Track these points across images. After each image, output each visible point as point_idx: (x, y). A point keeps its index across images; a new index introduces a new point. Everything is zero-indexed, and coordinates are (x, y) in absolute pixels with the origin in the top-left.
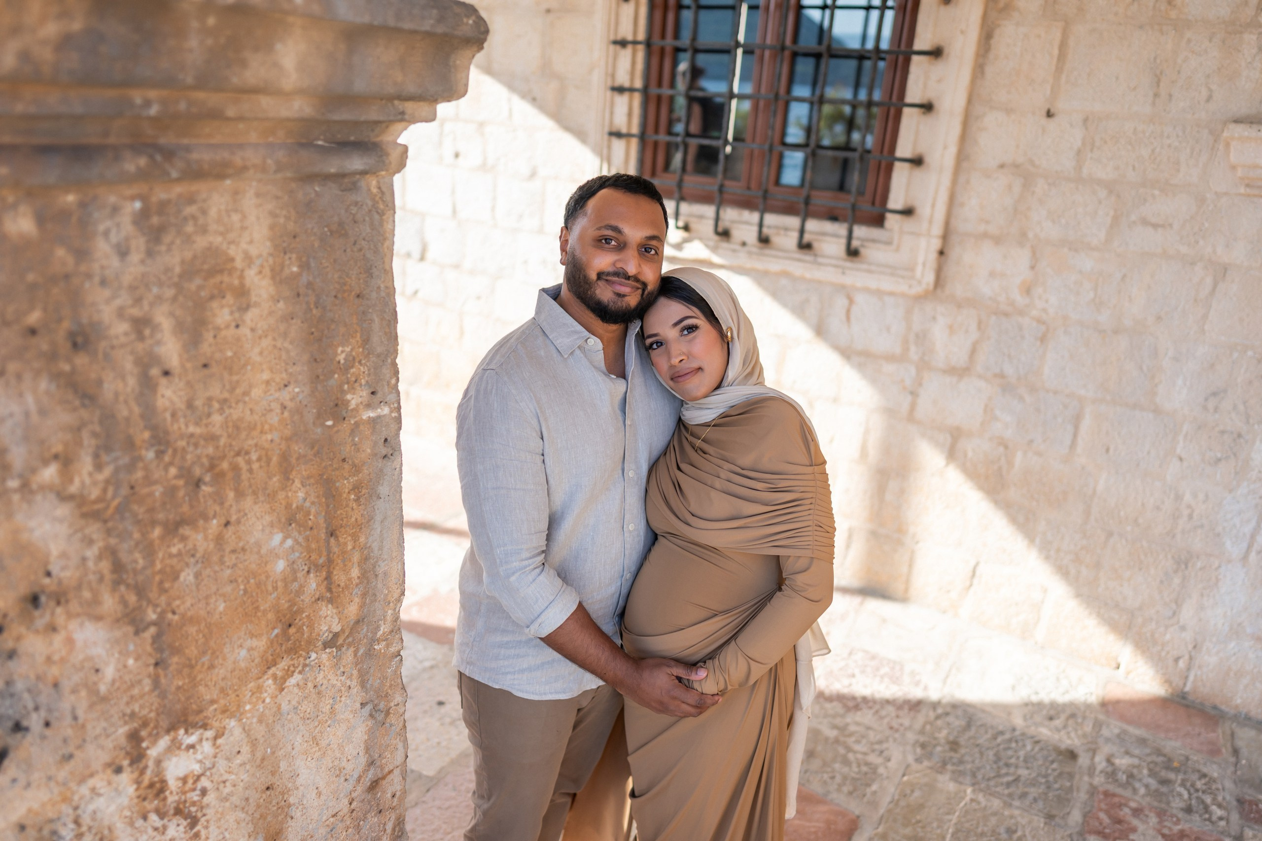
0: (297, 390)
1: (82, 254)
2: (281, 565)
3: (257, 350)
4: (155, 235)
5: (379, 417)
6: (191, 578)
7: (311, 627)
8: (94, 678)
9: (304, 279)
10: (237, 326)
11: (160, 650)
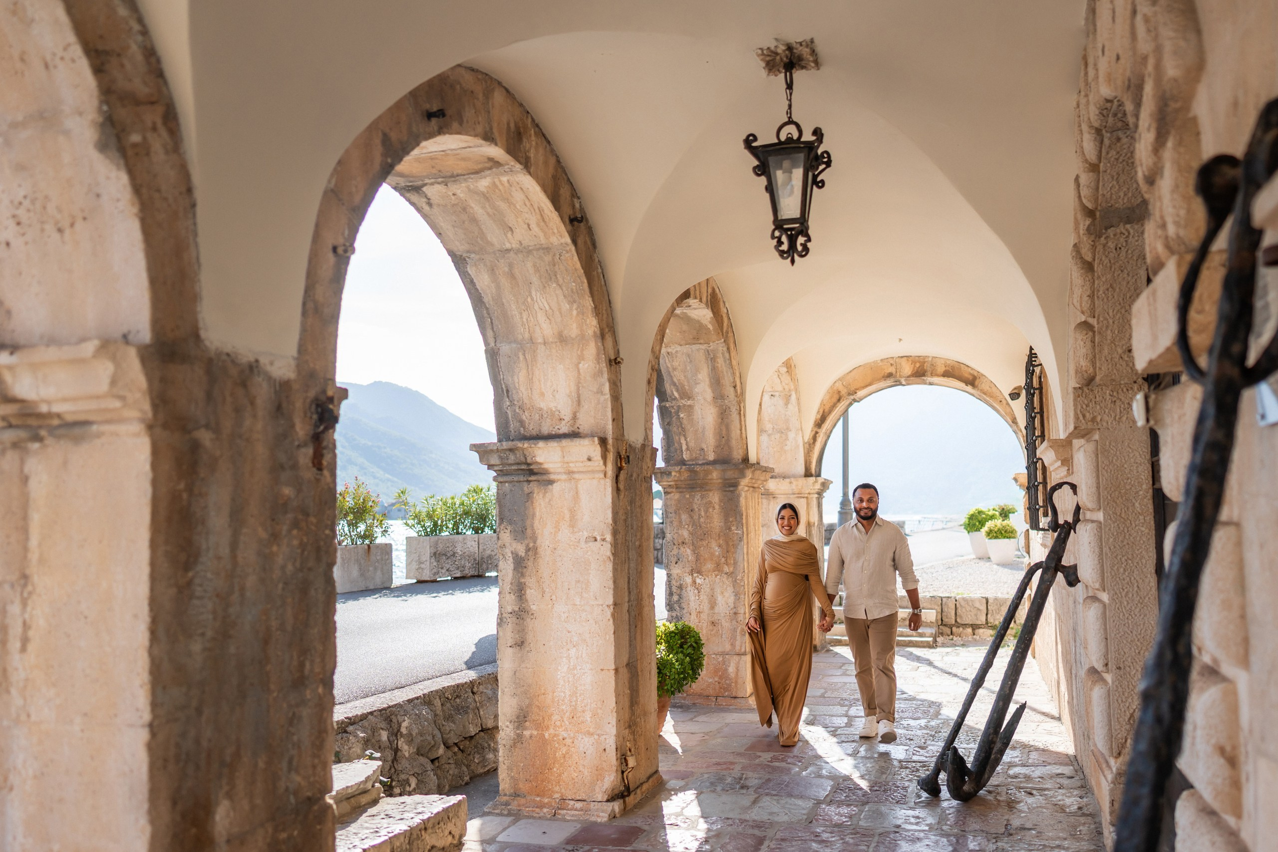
0: (722, 524)
3: (715, 516)
7: (722, 568)
9: (724, 506)
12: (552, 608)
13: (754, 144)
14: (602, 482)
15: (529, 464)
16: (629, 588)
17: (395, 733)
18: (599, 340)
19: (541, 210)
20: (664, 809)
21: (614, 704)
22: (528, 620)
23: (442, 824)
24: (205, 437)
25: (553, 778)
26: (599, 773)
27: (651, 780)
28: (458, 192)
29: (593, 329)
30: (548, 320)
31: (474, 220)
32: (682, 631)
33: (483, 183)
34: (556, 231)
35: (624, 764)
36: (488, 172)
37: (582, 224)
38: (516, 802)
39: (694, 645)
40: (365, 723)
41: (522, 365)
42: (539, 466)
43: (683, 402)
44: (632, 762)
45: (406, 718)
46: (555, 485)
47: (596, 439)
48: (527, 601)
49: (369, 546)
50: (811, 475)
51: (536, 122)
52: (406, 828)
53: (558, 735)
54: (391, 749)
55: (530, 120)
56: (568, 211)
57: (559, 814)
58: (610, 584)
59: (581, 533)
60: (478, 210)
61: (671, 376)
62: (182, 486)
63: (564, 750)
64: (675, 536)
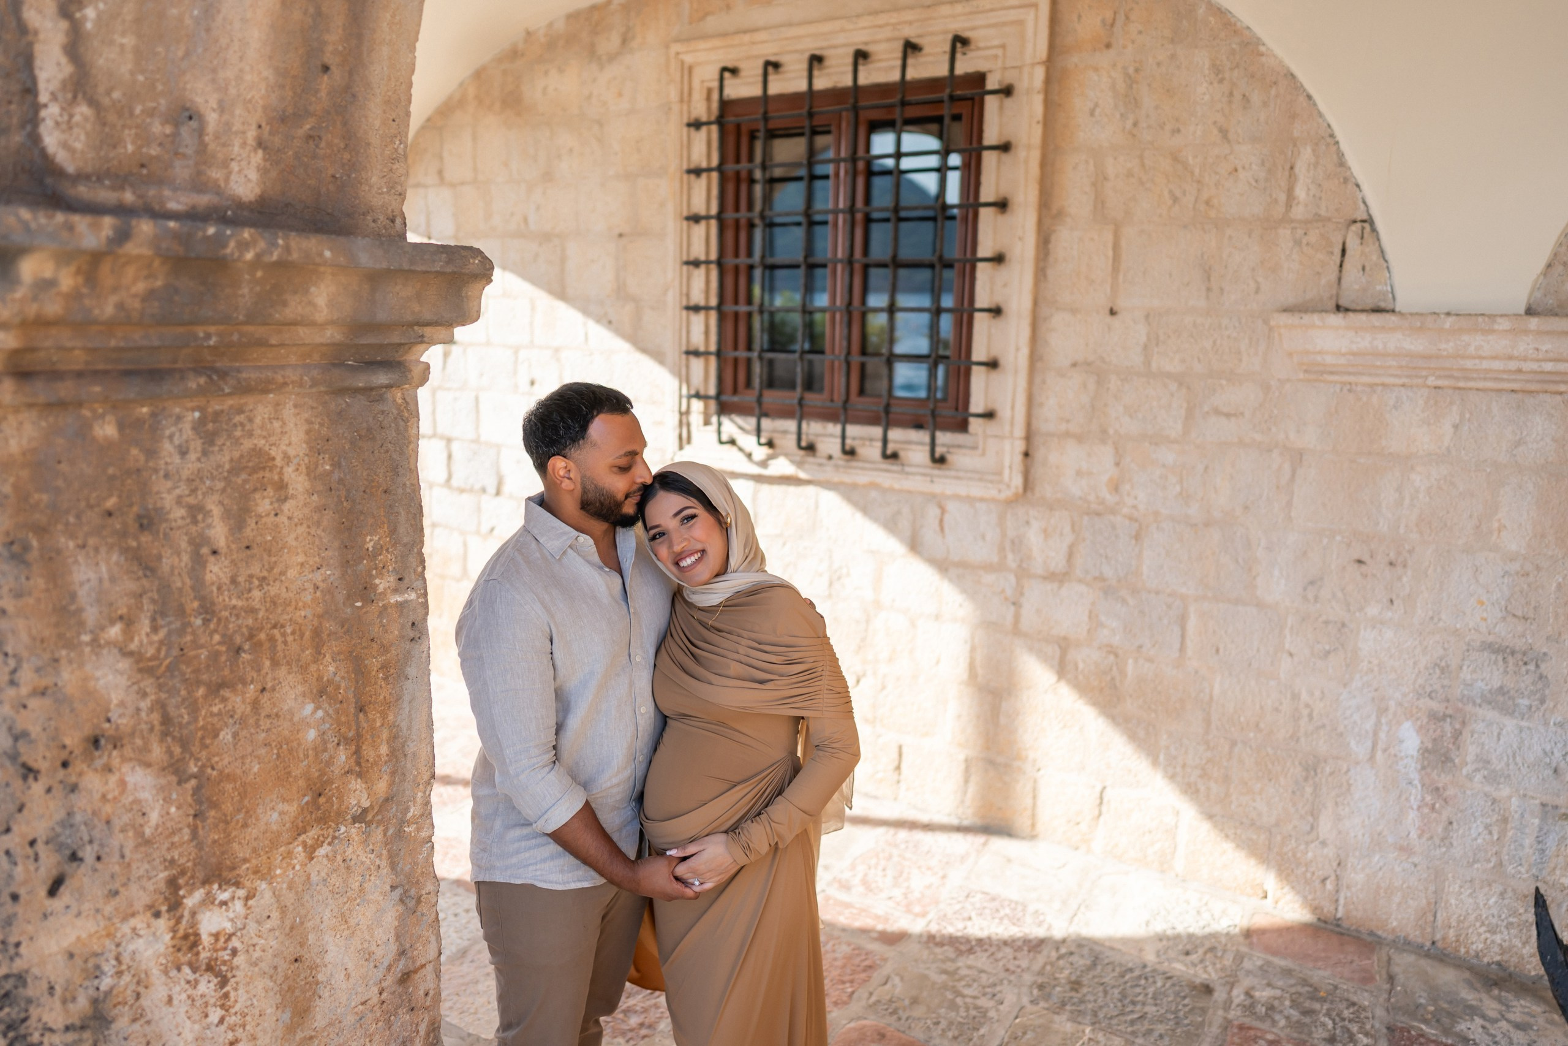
0: (328, 572)
1: (151, 453)
2: (312, 734)
3: (293, 536)
4: (210, 440)
5: (406, 602)
6: (229, 737)
7: (340, 799)
8: (140, 820)
9: (336, 476)
10: (276, 515)
11: (199, 802)
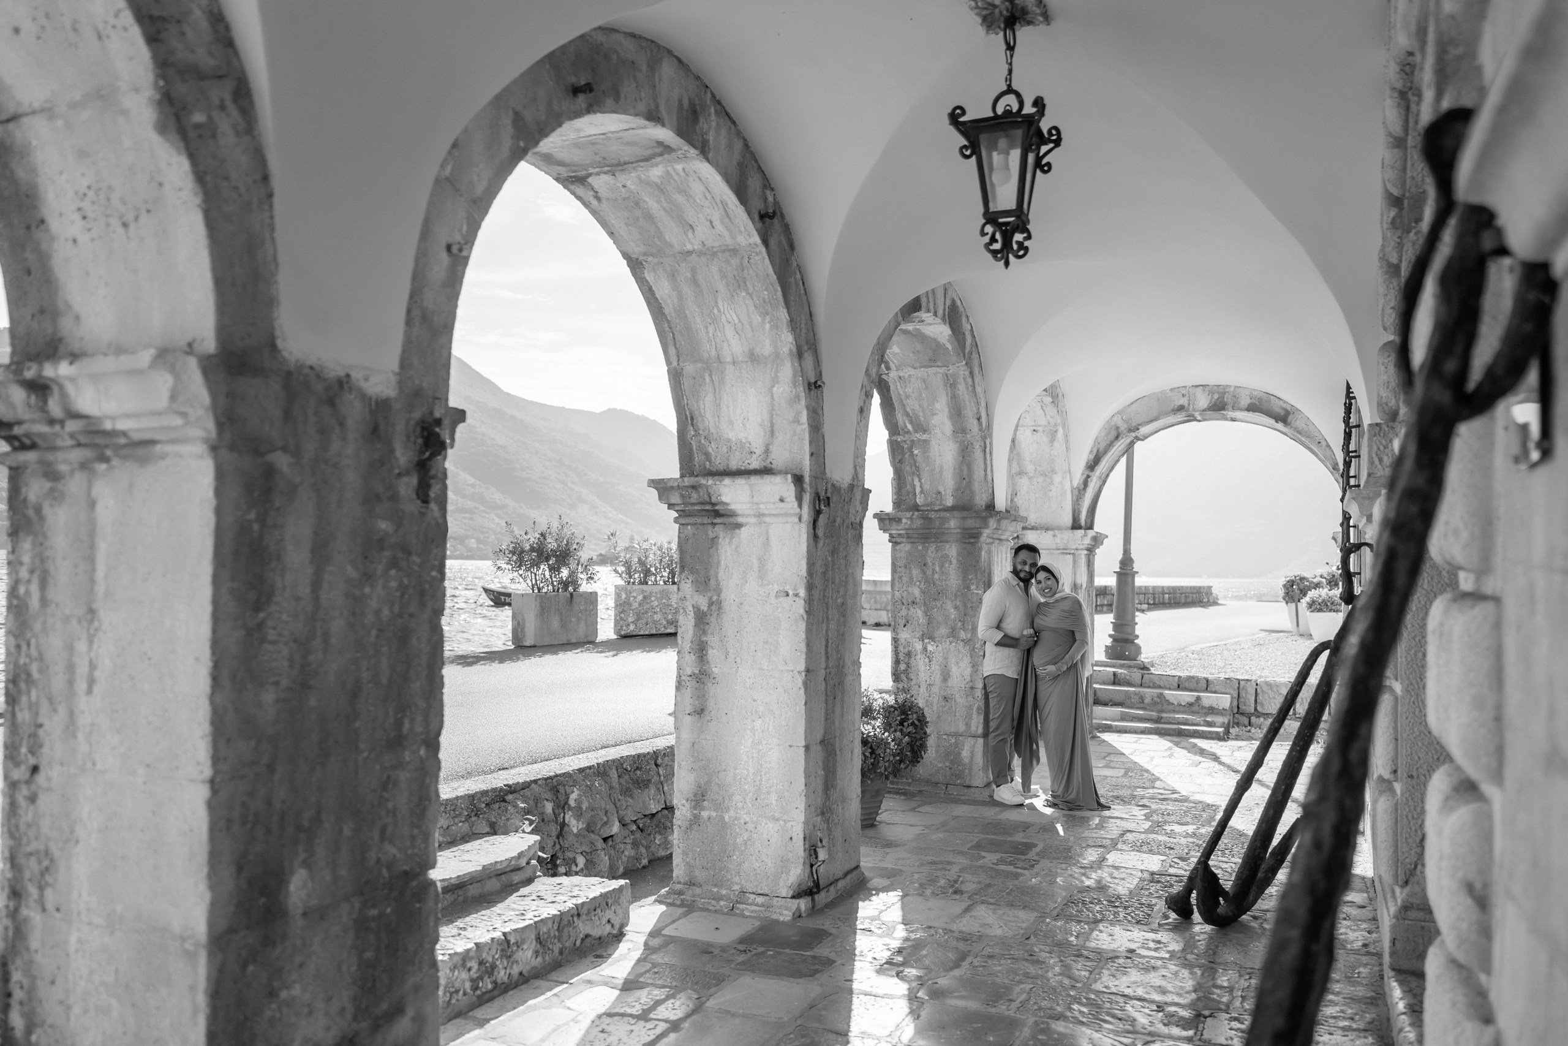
0: (959, 582)
2: (953, 616)
3: (952, 572)
7: (959, 634)
9: (963, 561)
10: (949, 567)
11: (929, 621)
12: (737, 671)
13: (962, 119)
14: (797, 527)
15: (714, 505)
16: (827, 653)
17: (562, 805)
18: (796, 360)
19: (724, 205)
20: (860, 910)
21: (803, 787)
22: (710, 685)
23: (598, 911)
24: (282, 461)
25: (732, 867)
26: (784, 864)
27: (849, 877)
28: (628, 183)
29: (788, 346)
30: (737, 336)
31: (649, 217)
32: (903, 705)
33: (656, 172)
34: (742, 229)
35: (814, 856)
36: (659, 159)
37: (776, 221)
38: (690, 892)
39: (916, 722)
40: (527, 792)
41: (709, 387)
42: (726, 507)
43: (918, 435)
44: (822, 854)
45: (575, 789)
46: (743, 529)
47: (789, 476)
48: (708, 662)
49: (571, 594)
50: (1080, 528)
51: (718, 98)
52: (555, 912)
53: (739, 819)
54: (556, 822)
55: (709, 96)
56: (757, 205)
57: (738, 909)
58: (803, 647)
59: (771, 586)
60: (652, 204)
61: (904, 405)
62: (252, 516)
63: (746, 836)
64: (905, 595)
